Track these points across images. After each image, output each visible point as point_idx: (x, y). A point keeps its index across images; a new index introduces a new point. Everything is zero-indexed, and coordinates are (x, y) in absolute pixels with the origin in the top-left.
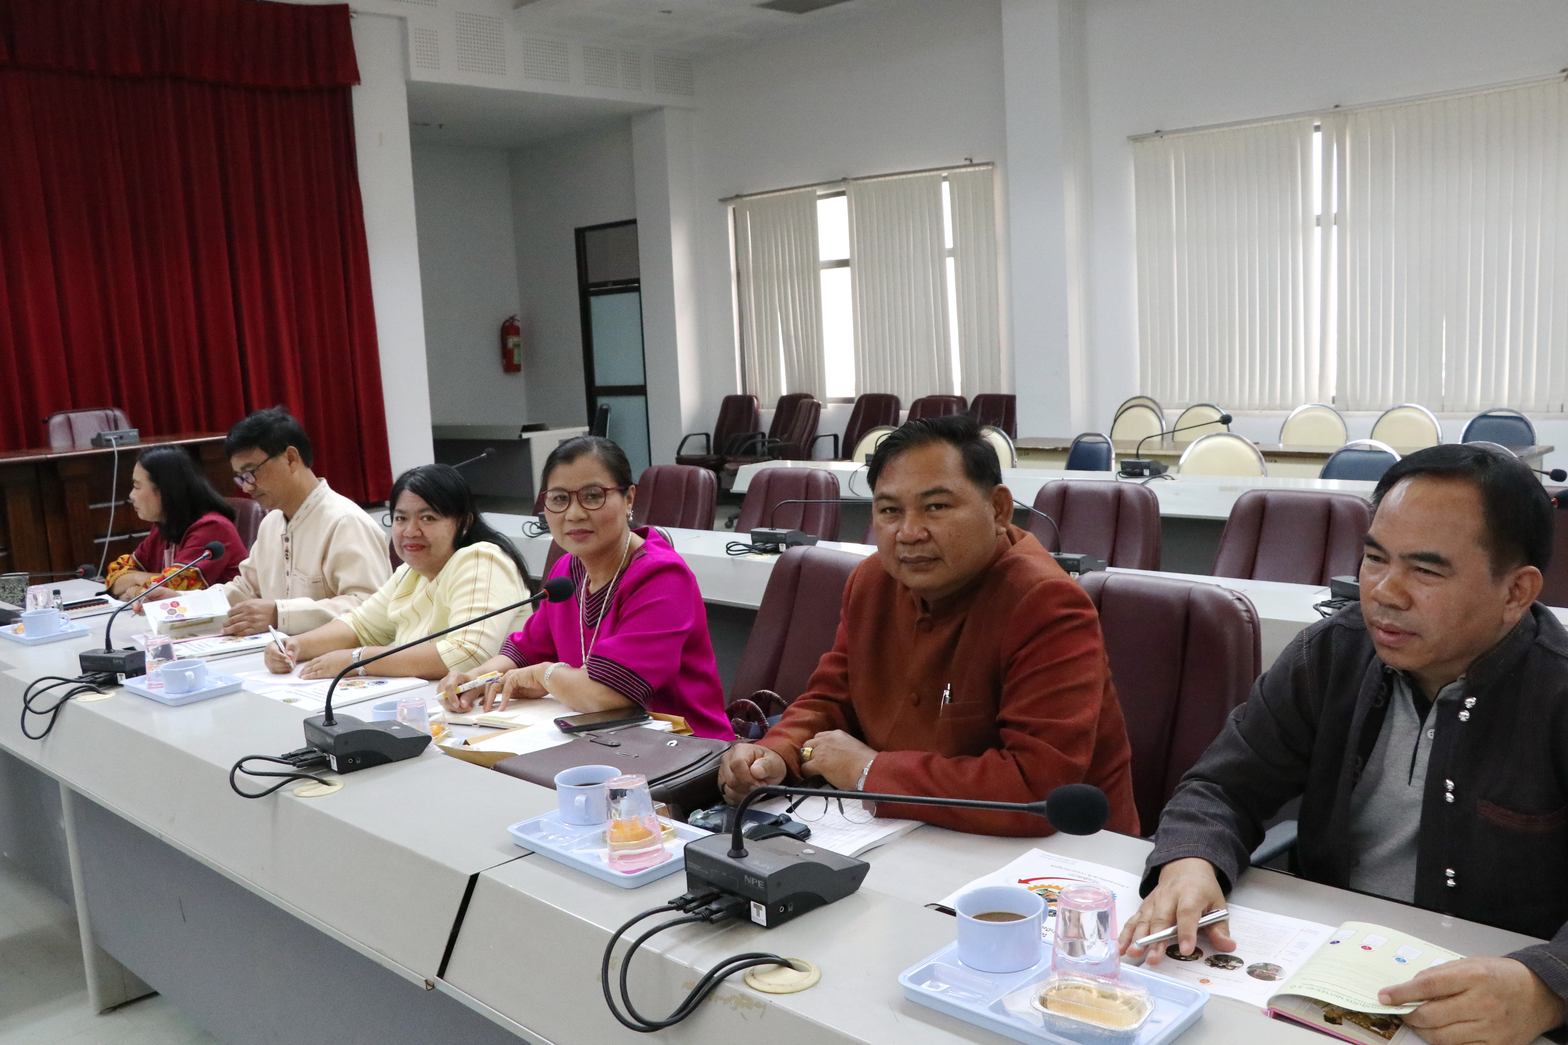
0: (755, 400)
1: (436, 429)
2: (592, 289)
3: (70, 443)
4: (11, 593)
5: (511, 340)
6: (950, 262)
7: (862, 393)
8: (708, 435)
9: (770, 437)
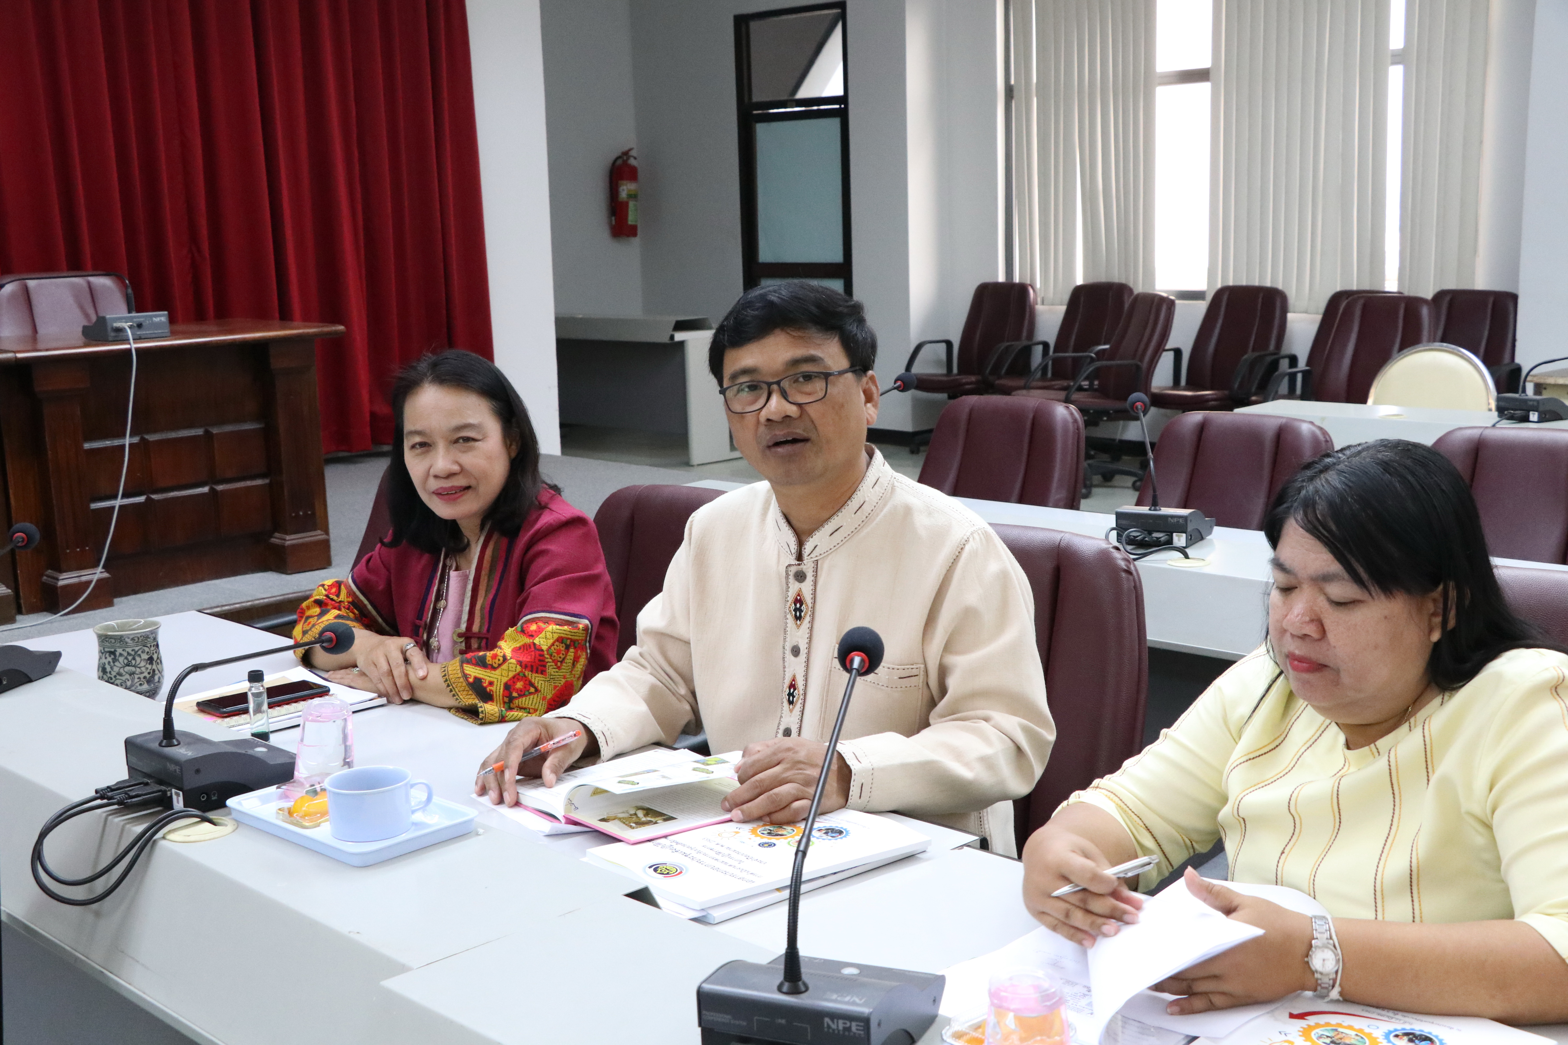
0: (1031, 291)
1: (561, 322)
2: (755, 112)
3: (28, 331)
4: (128, 665)
5: (625, 187)
6: (1396, 75)
7: (1219, 286)
8: (949, 344)
9: (1055, 351)
